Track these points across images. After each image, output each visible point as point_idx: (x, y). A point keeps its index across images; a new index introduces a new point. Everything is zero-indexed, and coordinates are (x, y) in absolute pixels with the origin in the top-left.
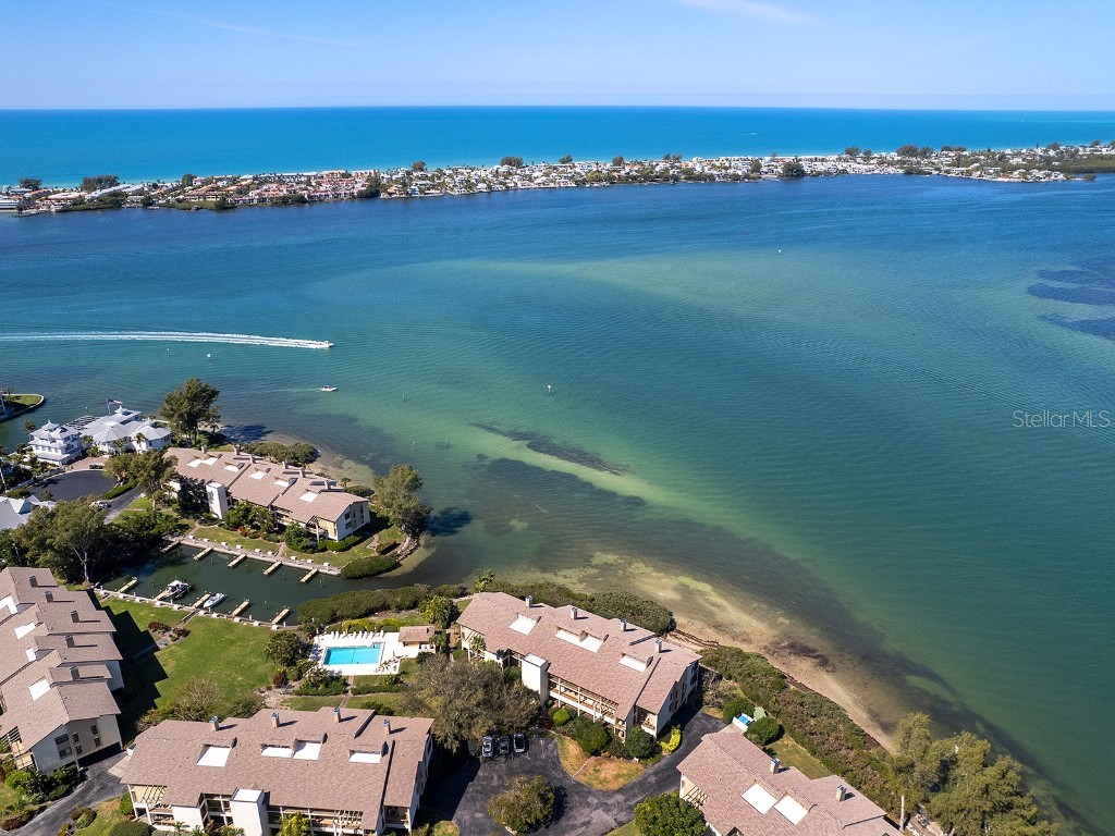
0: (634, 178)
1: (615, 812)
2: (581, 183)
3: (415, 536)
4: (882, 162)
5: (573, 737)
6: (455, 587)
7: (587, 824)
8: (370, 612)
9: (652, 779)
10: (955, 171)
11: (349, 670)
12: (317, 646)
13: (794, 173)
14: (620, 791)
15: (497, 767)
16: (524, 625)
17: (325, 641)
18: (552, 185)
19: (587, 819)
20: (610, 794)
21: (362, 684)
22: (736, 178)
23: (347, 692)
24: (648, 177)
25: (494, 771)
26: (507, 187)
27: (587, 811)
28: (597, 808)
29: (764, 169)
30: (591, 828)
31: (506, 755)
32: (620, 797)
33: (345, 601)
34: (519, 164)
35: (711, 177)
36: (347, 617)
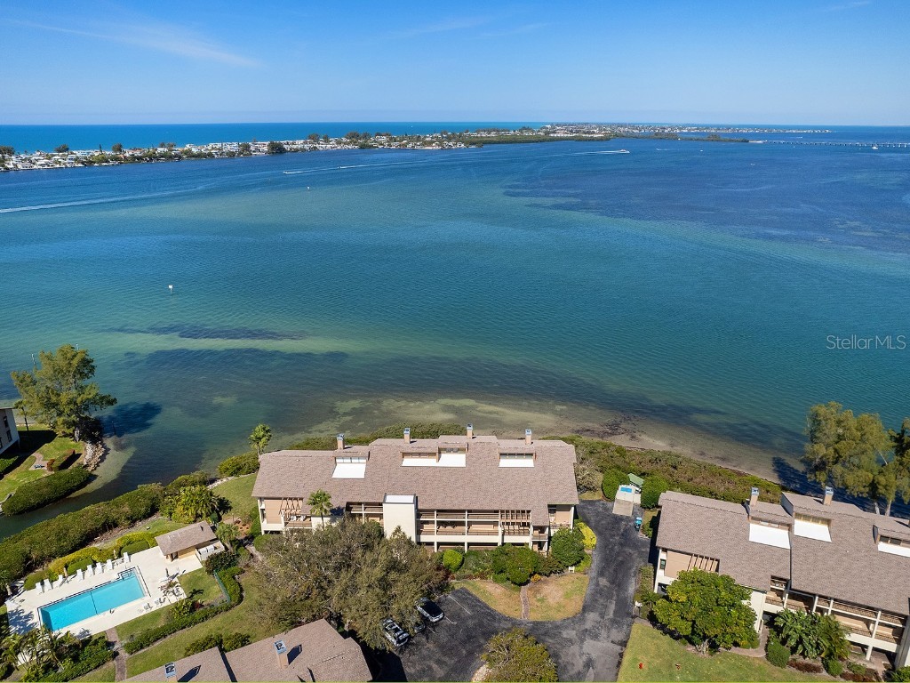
0: (140, 158)
1: (604, 633)
2: (88, 163)
3: (94, 441)
4: (339, 143)
5: (483, 576)
6: (196, 475)
7: (589, 664)
8: (88, 539)
9: (603, 582)
10: (394, 145)
11: (97, 624)
12: (17, 612)
13: (277, 150)
14: (585, 609)
15: (425, 652)
16: (350, 469)
17: (30, 602)
18: (58, 166)
19: (584, 658)
20: (580, 617)
21: (138, 633)
22: (231, 155)
23: (116, 654)
24: (152, 157)
25: (424, 658)
26: (7, 169)
27: (575, 649)
28: (582, 641)
29: (252, 148)
30: (598, 665)
31: (423, 631)
32: (592, 617)
33: (38, 536)
34: (11, 152)
35: (210, 155)
36: (52, 557)
